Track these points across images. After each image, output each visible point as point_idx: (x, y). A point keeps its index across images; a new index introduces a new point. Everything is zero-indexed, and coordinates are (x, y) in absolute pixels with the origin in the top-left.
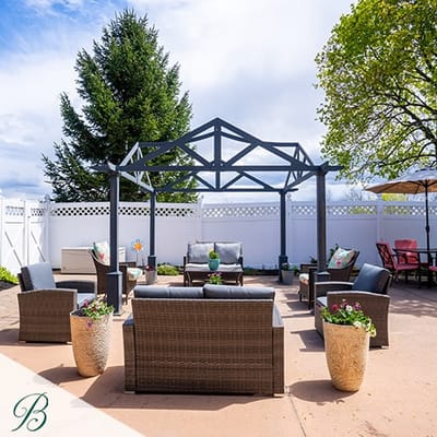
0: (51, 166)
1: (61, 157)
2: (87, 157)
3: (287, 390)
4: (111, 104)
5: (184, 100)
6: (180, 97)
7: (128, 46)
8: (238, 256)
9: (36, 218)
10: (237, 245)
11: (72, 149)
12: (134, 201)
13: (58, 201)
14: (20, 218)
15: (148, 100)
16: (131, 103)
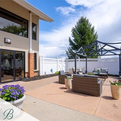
0: (67, 52)
1: (69, 50)
2: (74, 49)
3: (101, 96)
4: (78, 38)
5: (96, 34)
6: (95, 33)
7: (82, 25)
8: (107, 71)
9: (64, 62)
10: (107, 68)
11: (71, 48)
12: (84, 58)
13: (69, 59)
14: (62, 63)
15: (87, 36)
16: (83, 37)
